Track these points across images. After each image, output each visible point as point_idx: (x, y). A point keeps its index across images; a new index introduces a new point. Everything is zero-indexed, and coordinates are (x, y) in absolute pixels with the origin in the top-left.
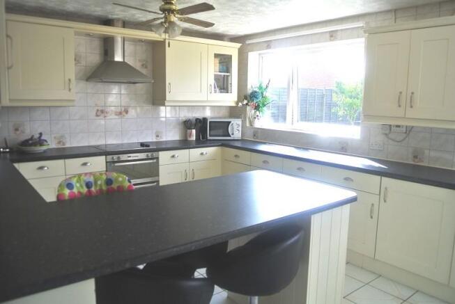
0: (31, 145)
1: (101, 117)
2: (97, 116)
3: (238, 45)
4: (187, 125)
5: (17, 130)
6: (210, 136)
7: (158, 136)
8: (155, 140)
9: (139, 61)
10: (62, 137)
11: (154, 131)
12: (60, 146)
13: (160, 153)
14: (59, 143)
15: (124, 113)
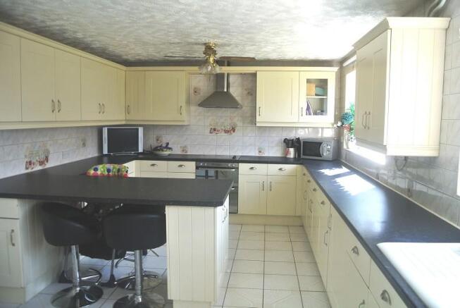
0: (159, 150)
1: (214, 134)
2: (211, 133)
3: (336, 69)
4: (288, 143)
5: (158, 140)
6: (304, 155)
7: (260, 152)
8: (257, 155)
9: (246, 90)
10: (186, 147)
11: (257, 148)
12: (184, 153)
13: (240, 164)
14: (183, 151)
15: (232, 132)
